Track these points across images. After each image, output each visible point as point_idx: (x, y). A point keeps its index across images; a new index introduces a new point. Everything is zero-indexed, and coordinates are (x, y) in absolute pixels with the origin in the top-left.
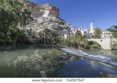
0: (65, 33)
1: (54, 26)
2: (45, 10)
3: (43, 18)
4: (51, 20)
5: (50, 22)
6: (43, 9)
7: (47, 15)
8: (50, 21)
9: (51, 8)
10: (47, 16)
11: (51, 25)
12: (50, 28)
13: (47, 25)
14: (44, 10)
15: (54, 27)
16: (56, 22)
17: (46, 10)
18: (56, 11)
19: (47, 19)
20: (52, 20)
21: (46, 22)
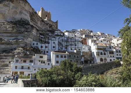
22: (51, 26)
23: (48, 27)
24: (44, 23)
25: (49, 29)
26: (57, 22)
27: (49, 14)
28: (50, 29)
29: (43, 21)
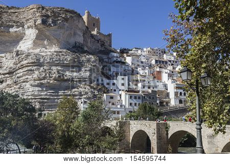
0: (81, 99)
1: (44, 78)
2: (26, 26)
3: (17, 55)
4: (38, 60)
5: (34, 68)
6: (18, 27)
7: (31, 42)
8: (34, 63)
9: (39, 21)
10: (30, 46)
11: (36, 74)
12: (31, 85)
13: (24, 78)
14: (23, 27)
15: (42, 84)
16: (52, 64)
17: (28, 28)
18: (61, 27)
19: (28, 55)
20: (42, 60)
21: (22, 67)
22: (103, 43)
23: (99, 45)
24: (93, 40)
25: (100, 49)
26: (110, 35)
27: (98, 21)
28: (103, 49)
29: (92, 36)
